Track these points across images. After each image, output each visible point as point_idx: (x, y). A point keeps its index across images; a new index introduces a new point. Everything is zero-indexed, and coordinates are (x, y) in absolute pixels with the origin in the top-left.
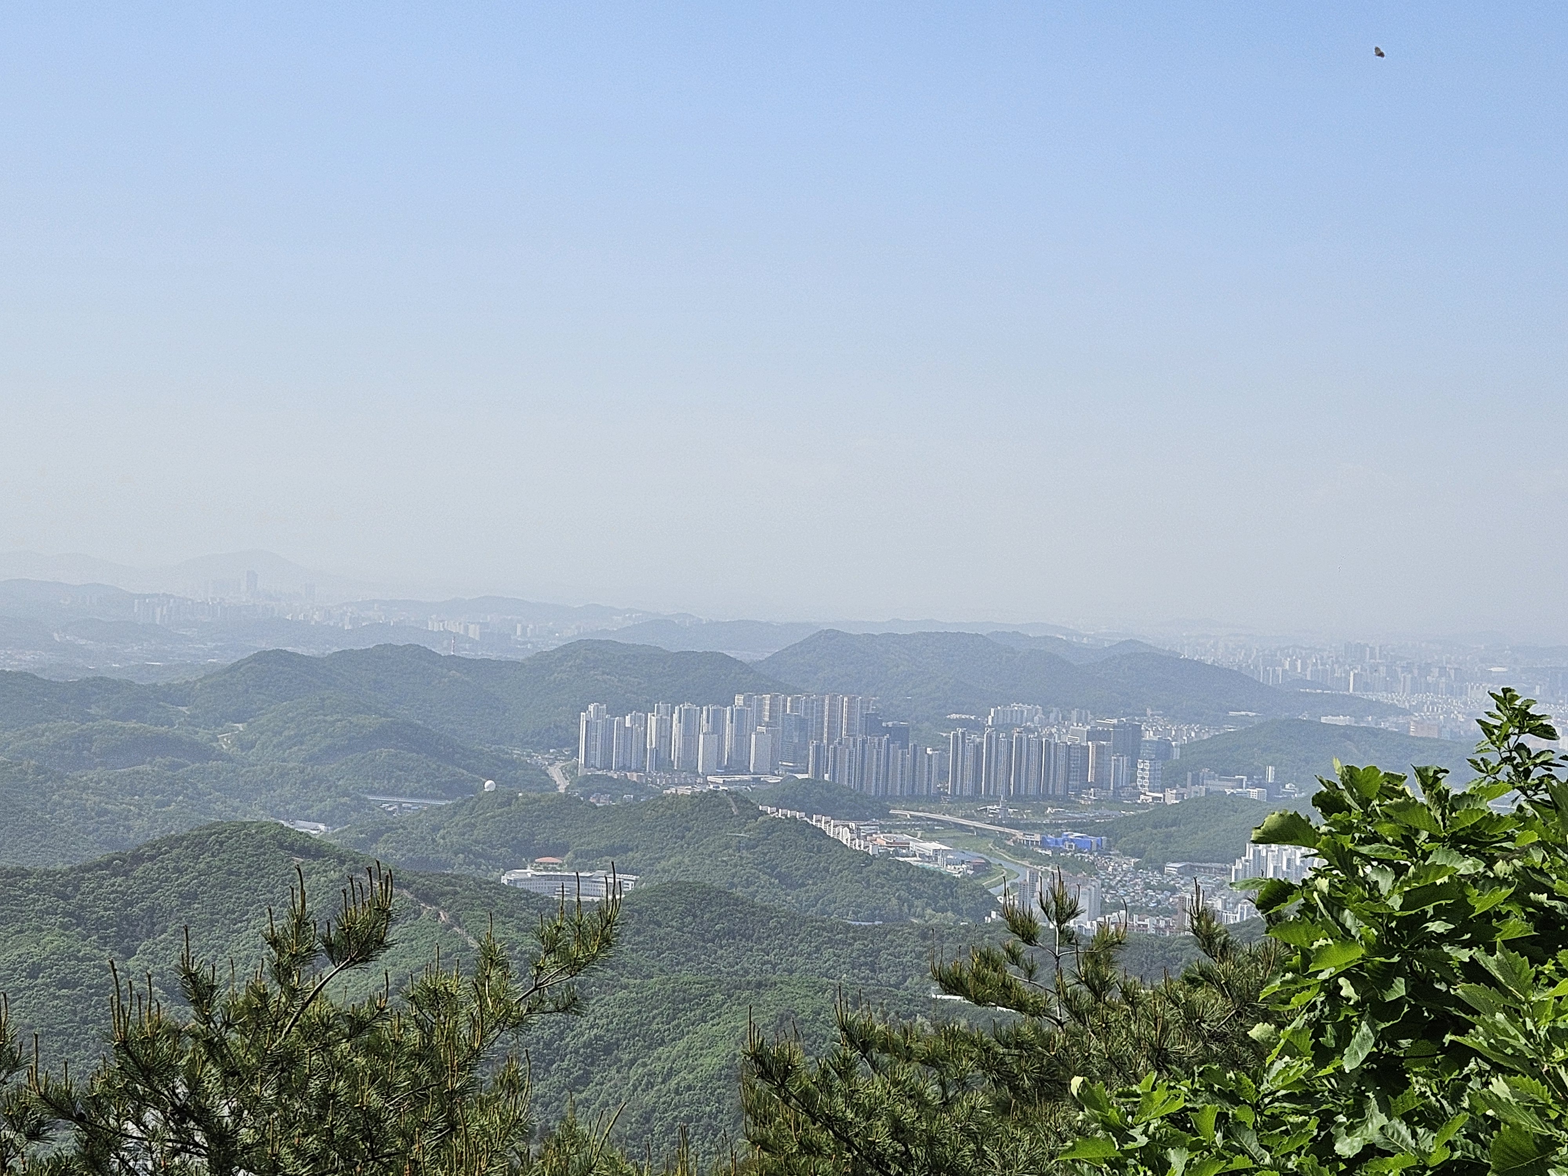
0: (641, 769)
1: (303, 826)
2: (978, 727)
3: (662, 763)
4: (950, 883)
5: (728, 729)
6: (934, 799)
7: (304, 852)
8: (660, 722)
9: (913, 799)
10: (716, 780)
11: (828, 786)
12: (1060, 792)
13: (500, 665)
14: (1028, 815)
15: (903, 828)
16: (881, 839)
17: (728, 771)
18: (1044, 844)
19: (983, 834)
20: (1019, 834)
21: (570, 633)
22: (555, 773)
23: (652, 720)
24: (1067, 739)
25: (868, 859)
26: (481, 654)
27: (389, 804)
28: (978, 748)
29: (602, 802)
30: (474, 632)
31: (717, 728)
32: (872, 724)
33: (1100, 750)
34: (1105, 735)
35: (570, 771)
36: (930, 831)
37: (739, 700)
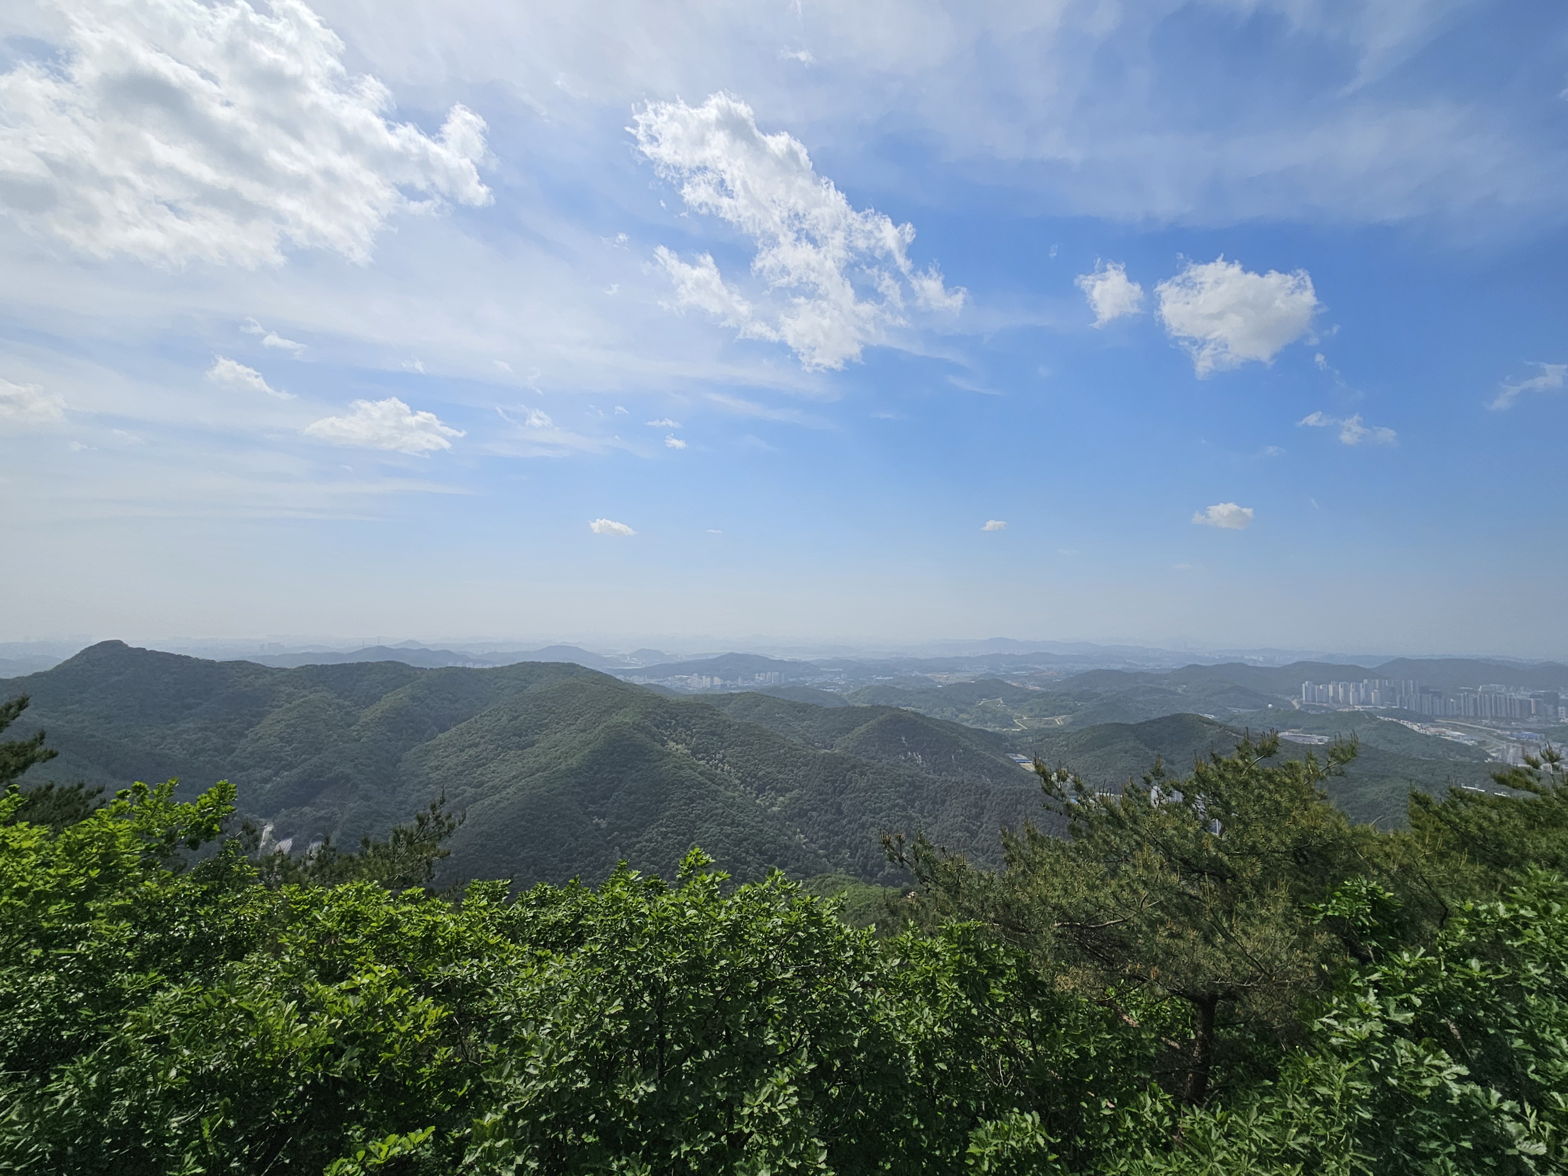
0: (1327, 702)
1: (1206, 716)
2: (1476, 692)
3: (1335, 700)
4: (1467, 748)
5: (1362, 691)
6: (1456, 717)
7: (1208, 723)
8: (1334, 688)
9: (1446, 716)
10: (1358, 708)
11: (1406, 711)
12: (1518, 716)
13: (1270, 669)
14: (1502, 725)
15: (1443, 727)
16: (1433, 730)
17: (1363, 704)
18: (1511, 735)
19: (1481, 730)
20: (1499, 731)
21: (1297, 659)
22: (1294, 702)
23: (1331, 687)
24: (1520, 697)
25: (1427, 737)
26: (1264, 665)
27: (1235, 711)
28: (1475, 700)
29: (1314, 712)
30: (1261, 659)
31: (1357, 690)
32: (1424, 690)
33: (1537, 703)
34: (1539, 696)
35: (1300, 703)
36: (1455, 728)
37: (1366, 681)
